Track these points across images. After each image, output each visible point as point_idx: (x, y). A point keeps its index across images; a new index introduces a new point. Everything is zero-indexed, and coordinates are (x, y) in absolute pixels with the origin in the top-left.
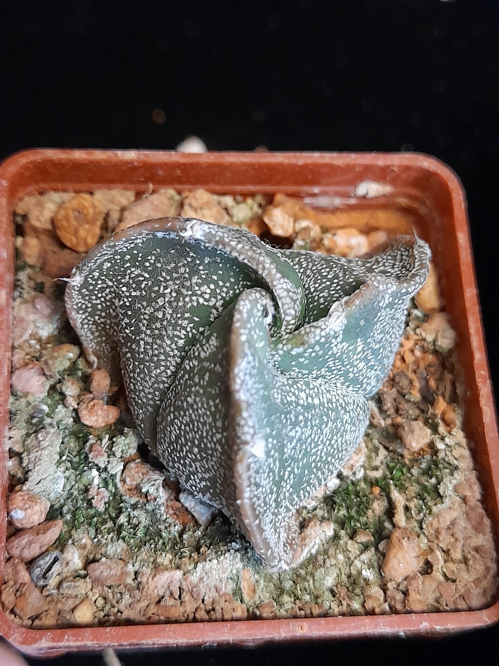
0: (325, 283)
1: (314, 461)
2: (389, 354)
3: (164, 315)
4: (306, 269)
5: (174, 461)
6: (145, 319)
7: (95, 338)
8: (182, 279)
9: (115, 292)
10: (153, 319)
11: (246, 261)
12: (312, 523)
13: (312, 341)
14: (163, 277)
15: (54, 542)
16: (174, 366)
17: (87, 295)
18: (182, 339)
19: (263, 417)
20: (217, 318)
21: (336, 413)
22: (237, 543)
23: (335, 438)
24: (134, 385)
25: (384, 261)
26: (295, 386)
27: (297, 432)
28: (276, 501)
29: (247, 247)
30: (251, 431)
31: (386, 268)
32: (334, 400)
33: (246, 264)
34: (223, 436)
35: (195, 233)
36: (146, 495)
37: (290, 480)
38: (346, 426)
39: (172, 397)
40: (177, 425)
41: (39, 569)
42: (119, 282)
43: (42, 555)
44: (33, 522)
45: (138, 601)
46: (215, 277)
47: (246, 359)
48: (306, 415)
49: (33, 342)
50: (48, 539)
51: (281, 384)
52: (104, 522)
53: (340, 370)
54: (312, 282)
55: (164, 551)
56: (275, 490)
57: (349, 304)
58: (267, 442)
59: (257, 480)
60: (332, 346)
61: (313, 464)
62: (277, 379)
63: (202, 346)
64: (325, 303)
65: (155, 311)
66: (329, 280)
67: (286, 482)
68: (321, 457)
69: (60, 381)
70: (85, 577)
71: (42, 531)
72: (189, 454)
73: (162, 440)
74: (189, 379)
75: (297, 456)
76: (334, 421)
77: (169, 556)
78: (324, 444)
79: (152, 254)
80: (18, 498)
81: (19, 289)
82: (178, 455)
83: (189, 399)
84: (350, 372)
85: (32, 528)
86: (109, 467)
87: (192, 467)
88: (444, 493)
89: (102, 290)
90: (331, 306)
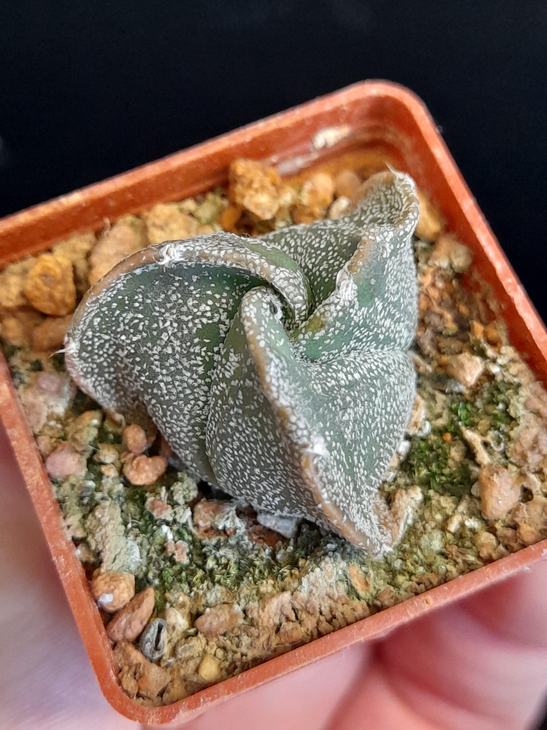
0: (320, 254)
1: (377, 435)
2: (411, 300)
3: (173, 349)
4: (296, 247)
5: (239, 489)
6: (156, 360)
7: (112, 396)
8: (178, 307)
9: (115, 344)
10: (163, 357)
11: (234, 265)
12: (398, 495)
13: (331, 319)
14: (157, 312)
15: (152, 612)
16: (203, 395)
17: (88, 358)
18: (200, 366)
19: (311, 414)
20: (228, 331)
21: (381, 379)
22: (332, 543)
23: (389, 404)
24: (170, 428)
25: (370, 208)
26: (331, 370)
27: (349, 414)
28: (355, 489)
29: (230, 251)
30: (305, 432)
31: (375, 215)
32: (374, 368)
33: (235, 268)
34: (278, 447)
35: (173, 258)
36: (224, 530)
37: (361, 463)
38: (396, 388)
39: (214, 428)
40: (229, 453)
41: (149, 644)
42: (115, 333)
43: (145, 629)
44: (124, 601)
45: (258, 637)
46: (209, 292)
47: (273, 364)
48: (352, 394)
49: (52, 423)
50: (145, 611)
51: (316, 373)
52: (193, 573)
53: (368, 336)
54: (307, 259)
55: (263, 579)
56: (350, 479)
57: (353, 268)
58: (325, 436)
59: (329, 477)
60: (352, 316)
61: (378, 439)
62: (310, 370)
63: (223, 366)
64: (328, 275)
65: (162, 349)
66: (323, 250)
67: (358, 467)
68: (383, 429)
69: (94, 452)
70: (196, 634)
71: (137, 606)
72: (252, 477)
73: (220, 473)
74: (224, 403)
75: (358, 438)
76: (382, 388)
77: (271, 582)
78: (381, 415)
79: (137, 293)
80: (100, 583)
81: (17, 375)
82: (241, 481)
83: (232, 424)
84: (379, 334)
85: (125, 607)
86: (177, 517)
87: (260, 488)
88: (516, 414)
89: (101, 346)
90: (336, 276)
